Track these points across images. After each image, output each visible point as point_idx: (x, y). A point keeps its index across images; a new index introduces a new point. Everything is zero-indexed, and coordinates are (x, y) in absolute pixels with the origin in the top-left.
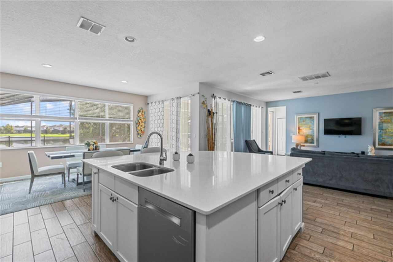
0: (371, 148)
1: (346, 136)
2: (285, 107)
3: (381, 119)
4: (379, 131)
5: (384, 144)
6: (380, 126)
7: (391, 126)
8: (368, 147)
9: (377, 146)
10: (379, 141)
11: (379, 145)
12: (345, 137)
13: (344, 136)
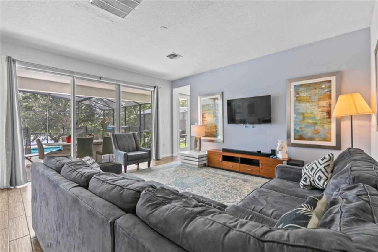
0: (280, 144)
1: (255, 125)
2: (189, 86)
3: (297, 96)
4: (295, 116)
5: (301, 138)
6: (297, 107)
7: (310, 108)
8: (278, 142)
9: (293, 141)
10: (295, 133)
11: (295, 139)
12: (254, 127)
13: (252, 125)
